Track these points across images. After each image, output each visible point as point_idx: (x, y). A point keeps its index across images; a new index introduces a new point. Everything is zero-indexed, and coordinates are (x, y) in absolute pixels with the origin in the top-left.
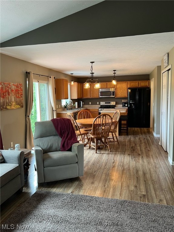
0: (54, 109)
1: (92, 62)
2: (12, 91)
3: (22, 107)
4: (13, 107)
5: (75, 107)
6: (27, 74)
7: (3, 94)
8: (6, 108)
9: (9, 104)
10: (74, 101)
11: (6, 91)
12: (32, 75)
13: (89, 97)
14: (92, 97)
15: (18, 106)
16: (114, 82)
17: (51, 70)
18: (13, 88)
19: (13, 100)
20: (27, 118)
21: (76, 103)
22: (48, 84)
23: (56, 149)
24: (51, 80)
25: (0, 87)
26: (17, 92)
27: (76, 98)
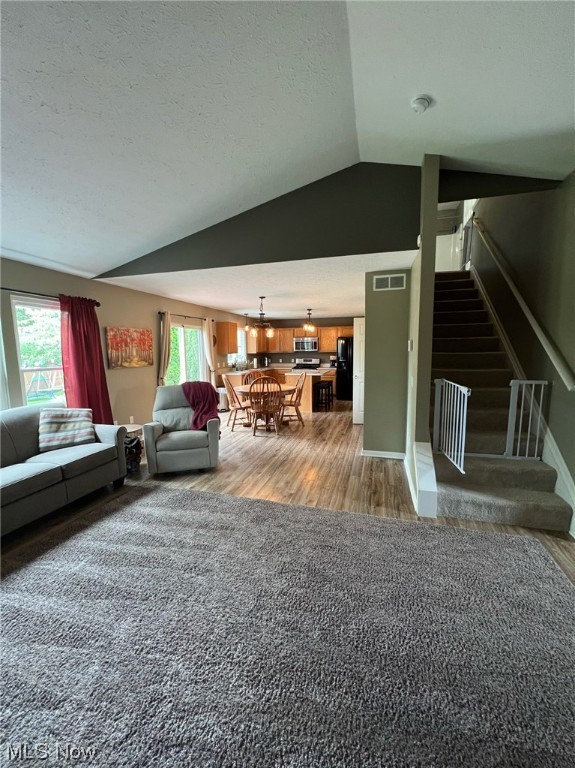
0: (212, 369)
1: (262, 298)
2: (133, 340)
3: (152, 364)
4: (134, 365)
5: (252, 367)
6: (161, 315)
7: (117, 344)
8: (121, 365)
9: (129, 359)
10: (250, 357)
11: (122, 341)
12: (168, 317)
13: (277, 350)
14: (282, 350)
15: (144, 363)
16: (310, 328)
17: (207, 309)
18: (135, 335)
19: (135, 353)
20: (160, 381)
21: (255, 360)
22: (202, 330)
23: (185, 426)
24: (206, 323)
25: (111, 334)
26: (142, 341)
27: (255, 352)
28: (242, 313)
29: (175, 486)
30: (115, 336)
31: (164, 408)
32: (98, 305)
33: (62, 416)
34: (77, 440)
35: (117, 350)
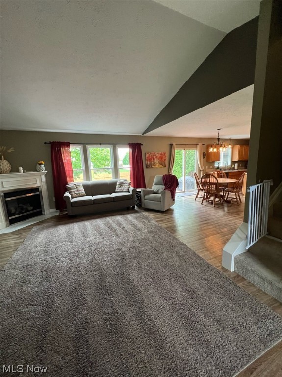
0: (201, 169)
2: (157, 157)
3: (165, 167)
4: (157, 167)
5: (234, 168)
6: (171, 145)
7: (150, 159)
8: (151, 167)
9: (155, 164)
10: (234, 163)
11: (152, 158)
12: (174, 146)
15: (161, 166)
18: (158, 155)
19: (157, 162)
21: (236, 165)
22: (196, 150)
24: (198, 147)
25: (147, 155)
26: (161, 157)
27: (237, 160)
28: (227, 138)
29: (146, 214)
30: (149, 156)
31: (156, 184)
32: (142, 145)
33: (122, 183)
34: (124, 191)
35: (150, 161)
